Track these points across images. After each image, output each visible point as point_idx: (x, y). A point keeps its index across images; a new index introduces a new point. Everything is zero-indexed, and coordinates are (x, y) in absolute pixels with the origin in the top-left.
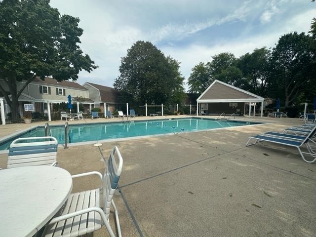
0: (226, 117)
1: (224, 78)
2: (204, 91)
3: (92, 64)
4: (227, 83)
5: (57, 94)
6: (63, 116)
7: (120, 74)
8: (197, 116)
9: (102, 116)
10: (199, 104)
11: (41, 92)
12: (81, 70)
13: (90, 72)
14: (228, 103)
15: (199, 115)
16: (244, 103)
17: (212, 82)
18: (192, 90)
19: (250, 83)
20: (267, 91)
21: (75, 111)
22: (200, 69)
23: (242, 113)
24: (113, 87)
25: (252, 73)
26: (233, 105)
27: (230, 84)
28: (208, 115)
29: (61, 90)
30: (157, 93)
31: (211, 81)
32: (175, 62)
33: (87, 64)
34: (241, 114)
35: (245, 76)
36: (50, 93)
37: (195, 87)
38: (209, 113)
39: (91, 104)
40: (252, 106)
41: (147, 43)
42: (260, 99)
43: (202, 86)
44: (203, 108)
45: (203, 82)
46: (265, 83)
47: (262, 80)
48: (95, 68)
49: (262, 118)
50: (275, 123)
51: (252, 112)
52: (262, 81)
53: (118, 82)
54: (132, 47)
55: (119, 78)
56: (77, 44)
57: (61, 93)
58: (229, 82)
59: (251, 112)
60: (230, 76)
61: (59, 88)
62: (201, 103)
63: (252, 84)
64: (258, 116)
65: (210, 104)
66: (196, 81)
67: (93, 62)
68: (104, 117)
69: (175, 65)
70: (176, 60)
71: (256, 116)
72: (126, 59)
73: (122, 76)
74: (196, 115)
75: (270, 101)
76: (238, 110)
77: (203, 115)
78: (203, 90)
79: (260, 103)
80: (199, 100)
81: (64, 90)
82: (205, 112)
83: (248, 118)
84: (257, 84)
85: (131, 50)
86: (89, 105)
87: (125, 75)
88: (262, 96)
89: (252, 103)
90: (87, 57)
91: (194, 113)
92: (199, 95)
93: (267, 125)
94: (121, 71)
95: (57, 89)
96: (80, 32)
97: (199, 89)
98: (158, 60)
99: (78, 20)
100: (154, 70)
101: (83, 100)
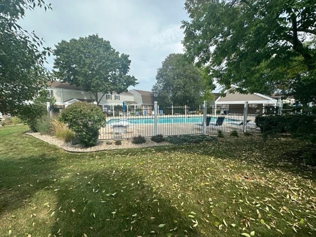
3: (136, 81)
5: (115, 99)
6: (120, 114)
7: (156, 81)
9: (141, 114)
11: (107, 98)
13: (134, 86)
21: (126, 111)
23: (261, 114)
24: (151, 91)
26: (253, 106)
30: (184, 96)
33: (132, 81)
36: (111, 99)
39: (135, 105)
42: (273, 101)
48: (137, 83)
53: (155, 88)
54: (166, 59)
55: (156, 84)
57: (117, 98)
61: (116, 95)
62: (219, 105)
67: (137, 80)
68: (143, 115)
72: (161, 70)
73: (158, 82)
76: (258, 111)
80: (216, 102)
81: (119, 96)
85: (165, 62)
86: (134, 106)
87: (160, 82)
90: (133, 77)
94: (157, 78)
96: (130, 62)
98: (186, 68)
99: (128, 56)
100: (182, 77)
101: (131, 102)
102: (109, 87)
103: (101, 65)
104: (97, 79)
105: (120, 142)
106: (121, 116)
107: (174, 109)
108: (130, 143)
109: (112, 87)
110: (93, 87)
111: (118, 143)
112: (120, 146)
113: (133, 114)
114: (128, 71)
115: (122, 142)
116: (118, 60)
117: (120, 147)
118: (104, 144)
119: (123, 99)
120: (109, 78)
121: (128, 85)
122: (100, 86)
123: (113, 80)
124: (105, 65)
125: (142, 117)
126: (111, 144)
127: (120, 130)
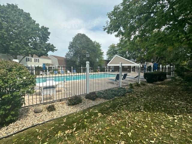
3: (55, 48)
5: (35, 62)
6: (41, 73)
8: (108, 73)
9: (59, 73)
10: (108, 66)
11: (27, 61)
12: (49, 51)
13: (53, 52)
18: (109, 58)
21: (46, 71)
22: (113, 47)
23: (130, 71)
24: (65, 57)
26: (126, 67)
29: (37, 59)
32: (98, 44)
33: (51, 48)
36: (31, 61)
39: (53, 66)
41: (83, 34)
42: (136, 64)
48: (56, 50)
53: (68, 55)
54: (75, 36)
55: (68, 52)
56: (48, 39)
57: (37, 61)
61: (36, 59)
62: (110, 66)
66: (111, 53)
68: (60, 74)
69: (98, 46)
70: (99, 43)
72: (72, 43)
77: (111, 72)
81: (38, 59)
82: (112, 70)
85: (74, 38)
86: (51, 67)
87: (71, 51)
90: (52, 45)
94: (69, 48)
95: (35, 59)
96: (49, 33)
98: (89, 44)
99: (48, 29)
100: (87, 49)
101: (49, 65)
102: (30, 50)
103: (22, 31)
104: (16, 42)
105: (53, 106)
106: (41, 75)
107: (83, 69)
108: (66, 106)
109: (33, 51)
110: (13, 49)
111: (51, 109)
112: (54, 112)
113: (52, 73)
114: (48, 40)
115: (56, 106)
116: (39, 30)
117: (56, 115)
118: (31, 113)
119: (41, 62)
120: (29, 44)
121: (47, 51)
122: (20, 49)
123: (33, 46)
124: (25, 31)
125: (60, 75)
126: (41, 111)
127: (51, 92)
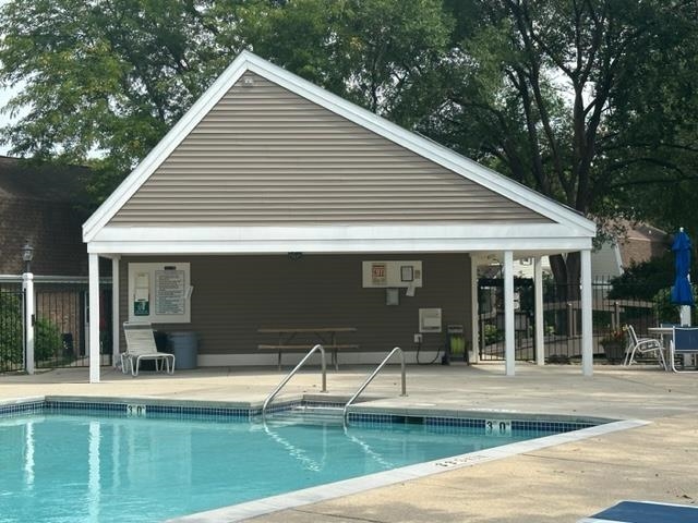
0: (340, 384)
1: (317, 39)
2: (152, 143)
4: (336, 87)
8: (96, 387)
10: (105, 263)
14: (350, 263)
15: (109, 370)
16: (463, 258)
17: (216, 63)
18: (37, 131)
19: (500, 100)
20: (612, 167)
23: (457, 344)
25: (510, 21)
26: (393, 276)
27: (356, 98)
28: (192, 367)
31: (207, 56)
34: (450, 354)
35: (459, 36)
37: (67, 106)
38: (201, 347)
40: (519, 282)
42: (571, 230)
43: (136, 99)
44: (142, 309)
45: (140, 62)
46: (598, 103)
47: (578, 79)
49: (594, 380)
50: (670, 414)
51: (525, 334)
52: (579, 88)
58: (352, 83)
59: (519, 333)
60: (357, 26)
62: (126, 260)
63: (512, 103)
64: (564, 360)
65: (205, 267)
66: (71, 43)
71: (551, 360)
74: (83, 373)
75: (637, 242)
76: (431, 319)
77: (148, 367)
78: (143, 133)
79: (575, 256)
80: (102, 234)
82: (163, 340)
83: (503, 378)
84: (543, 109)
88: (582, 202)
89: (521, 256)
91: (61, 352)
92: (110, 177)
93: (624, 438)
97: (110, 126)
